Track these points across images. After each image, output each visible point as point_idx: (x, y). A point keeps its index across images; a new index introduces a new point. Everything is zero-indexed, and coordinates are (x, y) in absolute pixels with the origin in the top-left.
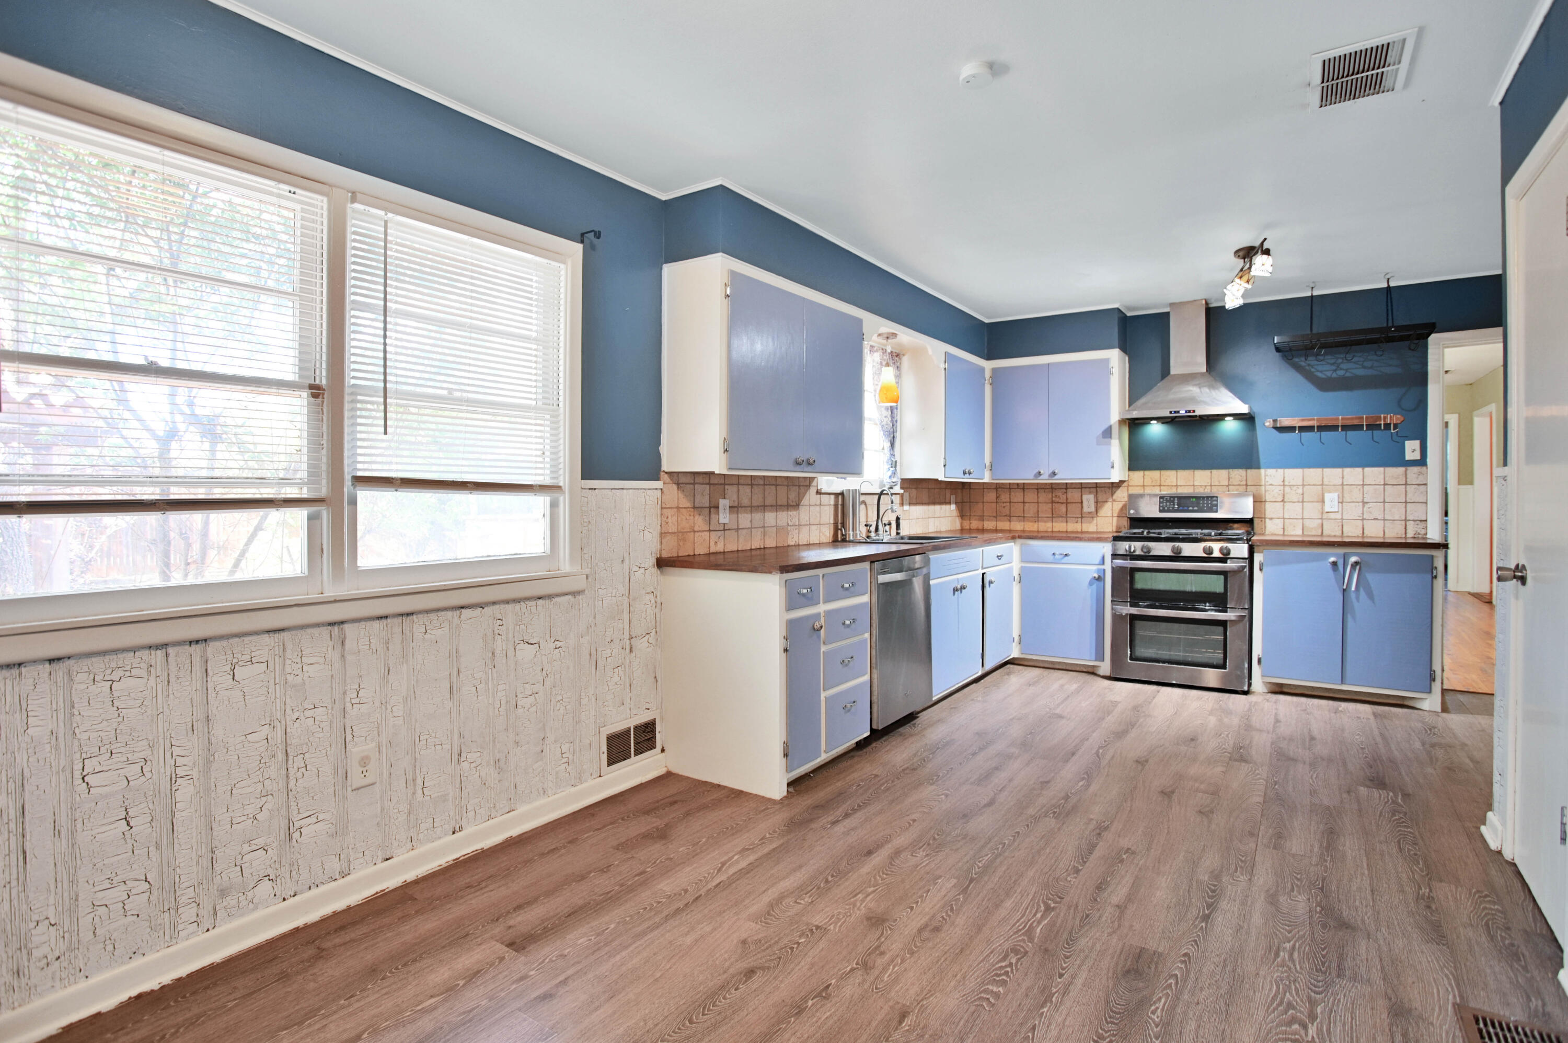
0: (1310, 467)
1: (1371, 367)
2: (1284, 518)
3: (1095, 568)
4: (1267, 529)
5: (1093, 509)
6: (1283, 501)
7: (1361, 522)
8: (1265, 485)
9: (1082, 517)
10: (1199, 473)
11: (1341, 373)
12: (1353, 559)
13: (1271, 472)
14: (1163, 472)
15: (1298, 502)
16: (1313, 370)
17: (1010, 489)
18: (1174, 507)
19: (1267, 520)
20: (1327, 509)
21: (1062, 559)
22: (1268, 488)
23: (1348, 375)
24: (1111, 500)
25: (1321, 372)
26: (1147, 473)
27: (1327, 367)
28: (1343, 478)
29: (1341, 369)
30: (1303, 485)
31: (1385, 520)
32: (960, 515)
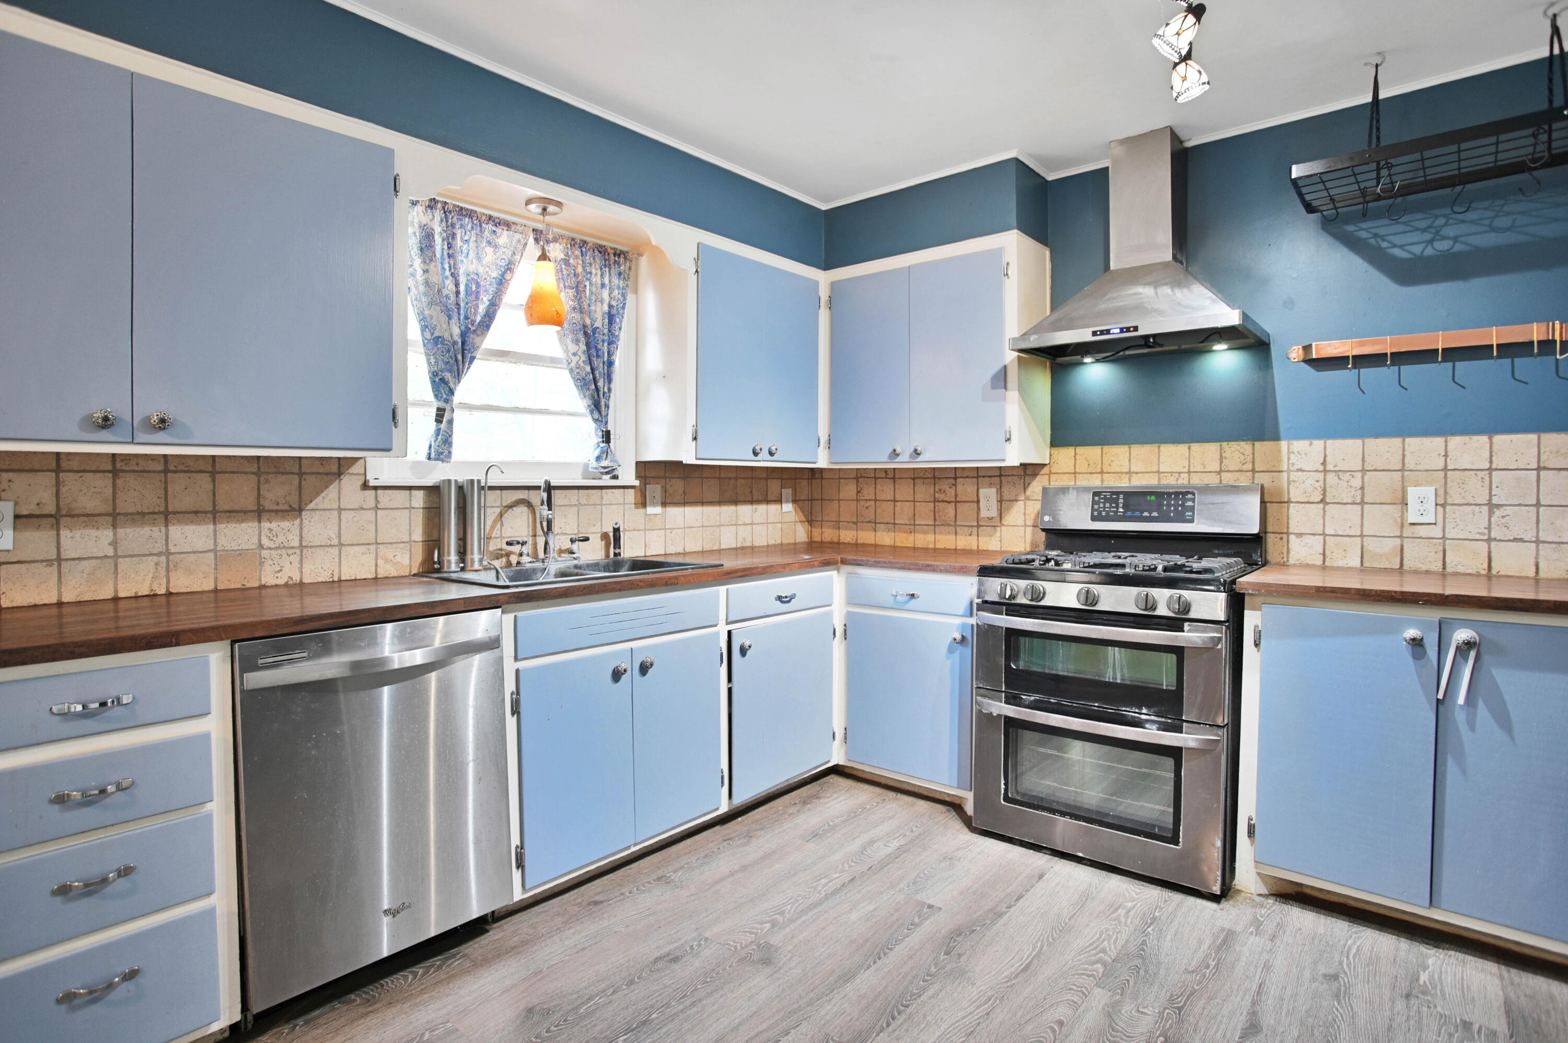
0: (1376, 436)
1: (1509, 229)
2: (1324, 535)
3: (958, 621)
4: (1291, 555)
5: (994, 513)
6: (1323, 501)
7: (1485, 545)
8: (1289, 471)
9: (978, 526)
10: (1168, 450)
11: (1443, 246)
12: (1462, 635)
13: (1299, 445)
14: (1106, 449)
15: (1354, 503)
16: (1384, 245)
17: (876, 478)
18: (1116, 512)
19: (1292, 537)
20: (1412, 517)
21: (907, 602)
22: (1293, 476)
23: (1459, 247)
24: (1022, 498)
25: (1401, 247)
26: (1080, 450)
27: (1416, 237)
28: (1446, 456)
29: (1444, 238)
30: (1364, 471)
31: (1538, 542)
32: (804, 519)
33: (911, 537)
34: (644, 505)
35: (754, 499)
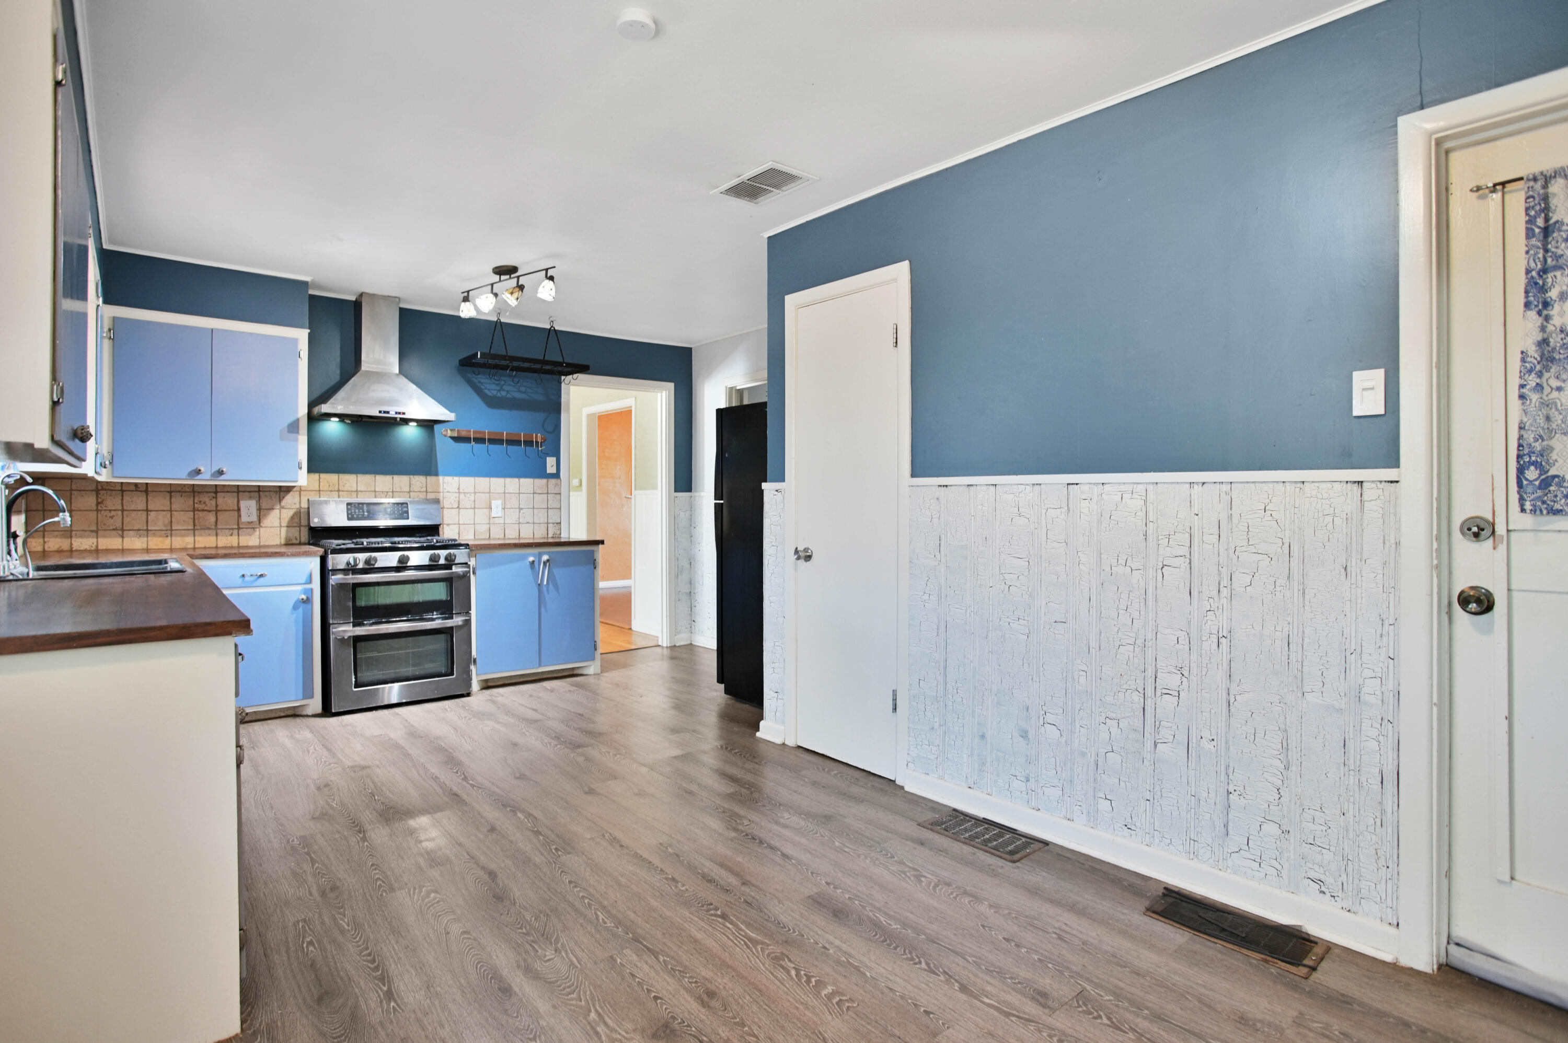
0: (479, 476)
1: (524, 393)
2: (460, 524)
3: (300, 588)
4: (445, 535)
5: (254, 518)
6: (458, 507)
7: (517, 525)
8: (443, 492)
9: (239, 529)
10: (380, 478)
11: (504, 393)
12: (545, 558)
13: (448, 479)
14: (341, 476)
15: (471, 508)
16: (483, 387)
18: (363, 515)
19: (446, 523)
20: (493, 514)
21: (256, 580)
22: (446, 494)
23: (509, 396)
24: (278, 507)
25: (489, 390)
27: (493, 387)
28: (505, 487)
29: (504, 390)
30: (475, 493)
31: (534, 523)
33: (168, 541)
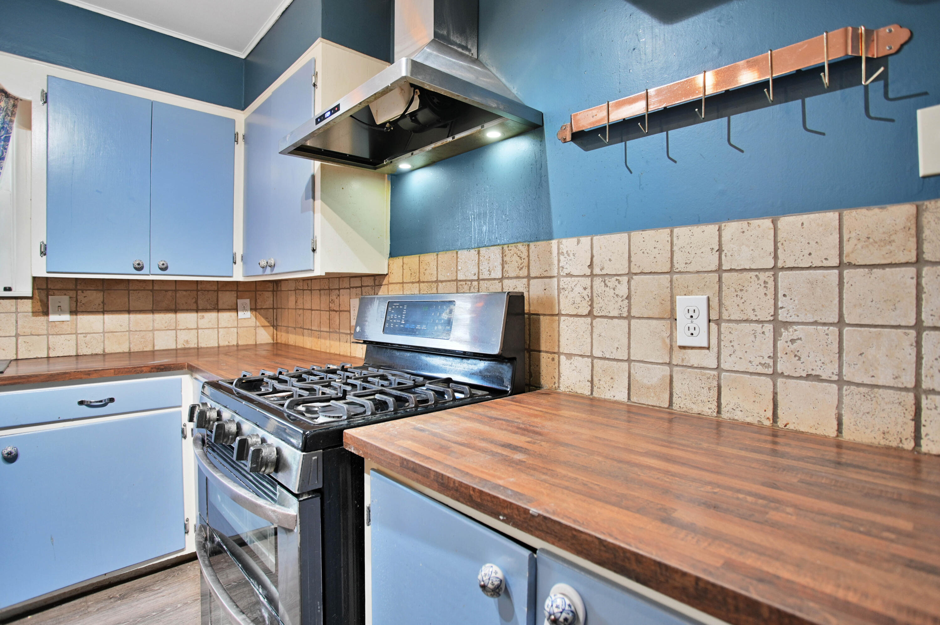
0: (644, 228)
2: (592, 357)
4: (562, 381)
6: (590, 314)
7: (768, 381)
8: (559, 276)
9: (350, 334)
10: (463, 256)
13: (568, 244)
14: (422, 257)
15: (620, 317)
17: (303, 290)
19: (563, 358)
20: (682, 339)
22: (563, 283)
26: (406, 259)
28: (720, 250)
30: (630, 274)
32: (267, 324)
34: (46, 313)
35: (200, 308)
